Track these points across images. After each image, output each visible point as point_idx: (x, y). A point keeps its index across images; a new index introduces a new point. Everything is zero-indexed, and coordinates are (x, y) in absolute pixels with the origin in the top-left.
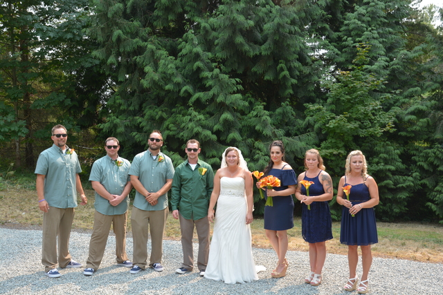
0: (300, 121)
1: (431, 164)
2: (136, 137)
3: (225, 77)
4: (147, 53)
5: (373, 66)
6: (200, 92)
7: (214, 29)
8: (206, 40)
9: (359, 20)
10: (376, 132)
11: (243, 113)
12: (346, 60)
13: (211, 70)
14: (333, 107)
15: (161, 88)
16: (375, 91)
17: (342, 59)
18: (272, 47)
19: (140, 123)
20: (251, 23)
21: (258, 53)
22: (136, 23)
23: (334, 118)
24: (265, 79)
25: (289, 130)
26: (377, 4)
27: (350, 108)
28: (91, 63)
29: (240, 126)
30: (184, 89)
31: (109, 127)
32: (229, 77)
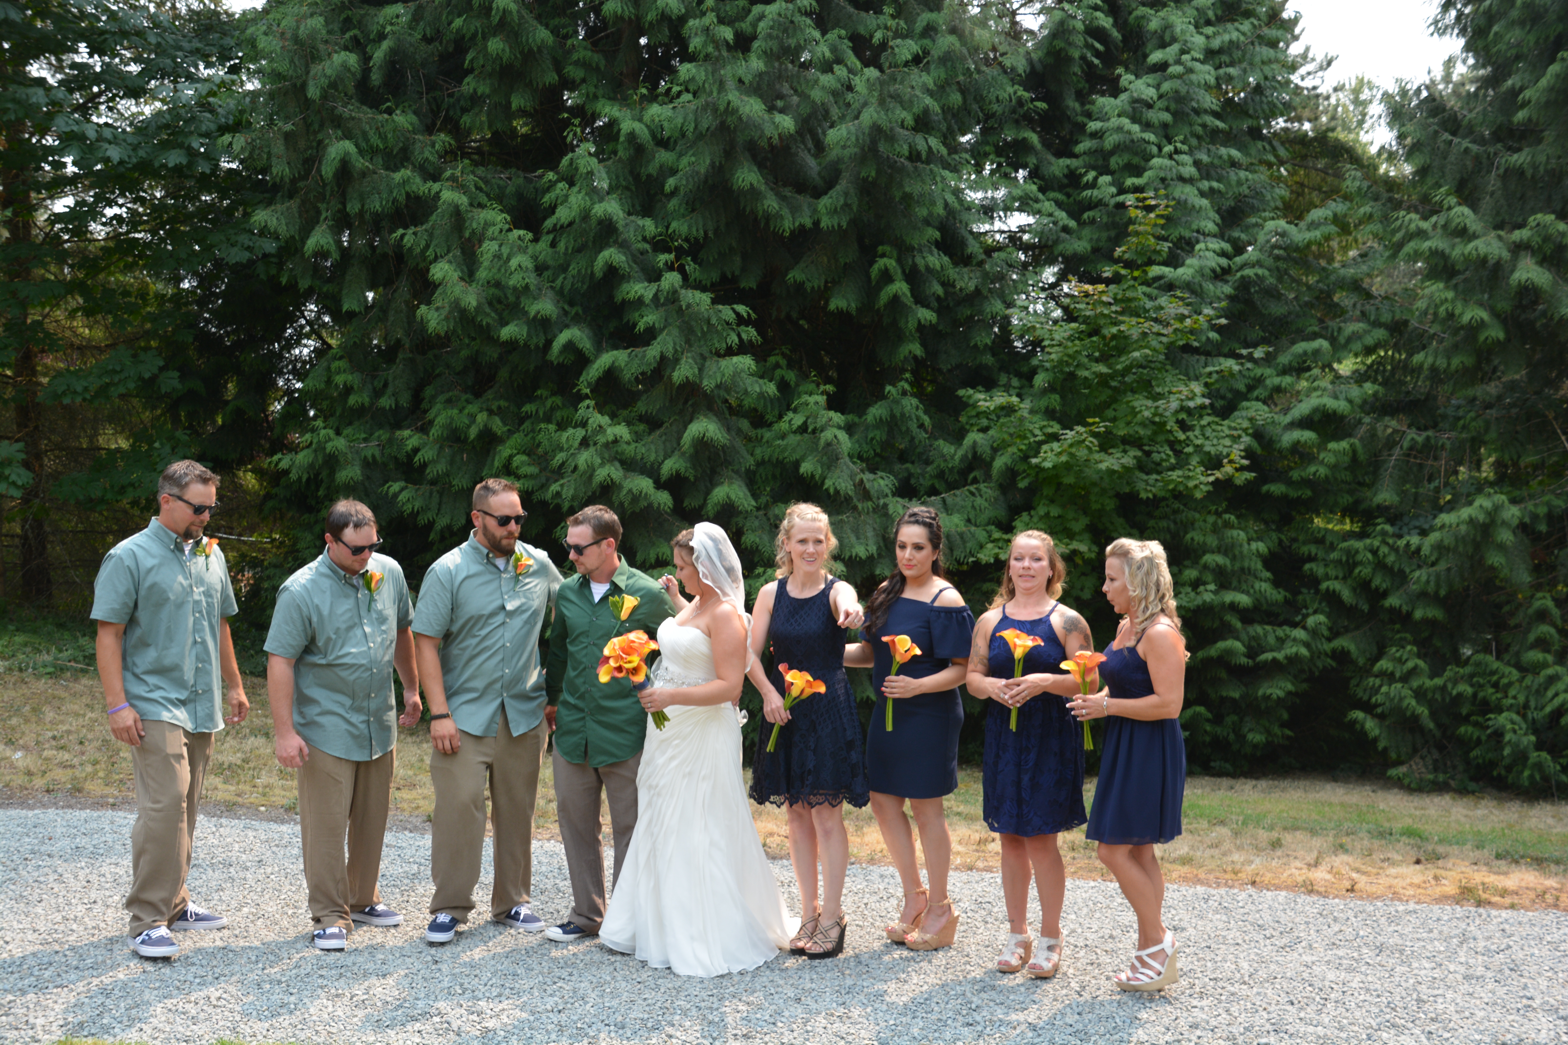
0: (946, 448)
1: (1364, 587)
2: (403, 497)
3: (701, 300)
4: (438, 219)
5: (1180, 271)
6: (616, 347)
7: (663, 143)
8: (637, 177)
9: (1134, 120)
10: (1191, 484)
11: (759, 420)
12: (1095, 250)
13: (654, 276)
14: (1054, 400)
15: (487, 335)
16: (1187, 348)
17: (1080, 245)
18: (854, 201)
19: (416, 450)
20: (787, 123)
21: (808, 222)
22: (403, 119)
23: (1055, 437)
24: (832, 306)
25: (910, 475)
26: (1191, 71)
27: (1107, 405)
28: (249, 249)
29: (750, 462)
30: (563, 337)
31: (311, 466)
32: (714, 302)
